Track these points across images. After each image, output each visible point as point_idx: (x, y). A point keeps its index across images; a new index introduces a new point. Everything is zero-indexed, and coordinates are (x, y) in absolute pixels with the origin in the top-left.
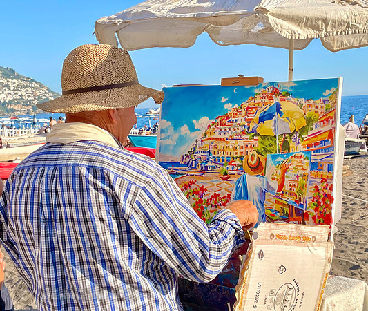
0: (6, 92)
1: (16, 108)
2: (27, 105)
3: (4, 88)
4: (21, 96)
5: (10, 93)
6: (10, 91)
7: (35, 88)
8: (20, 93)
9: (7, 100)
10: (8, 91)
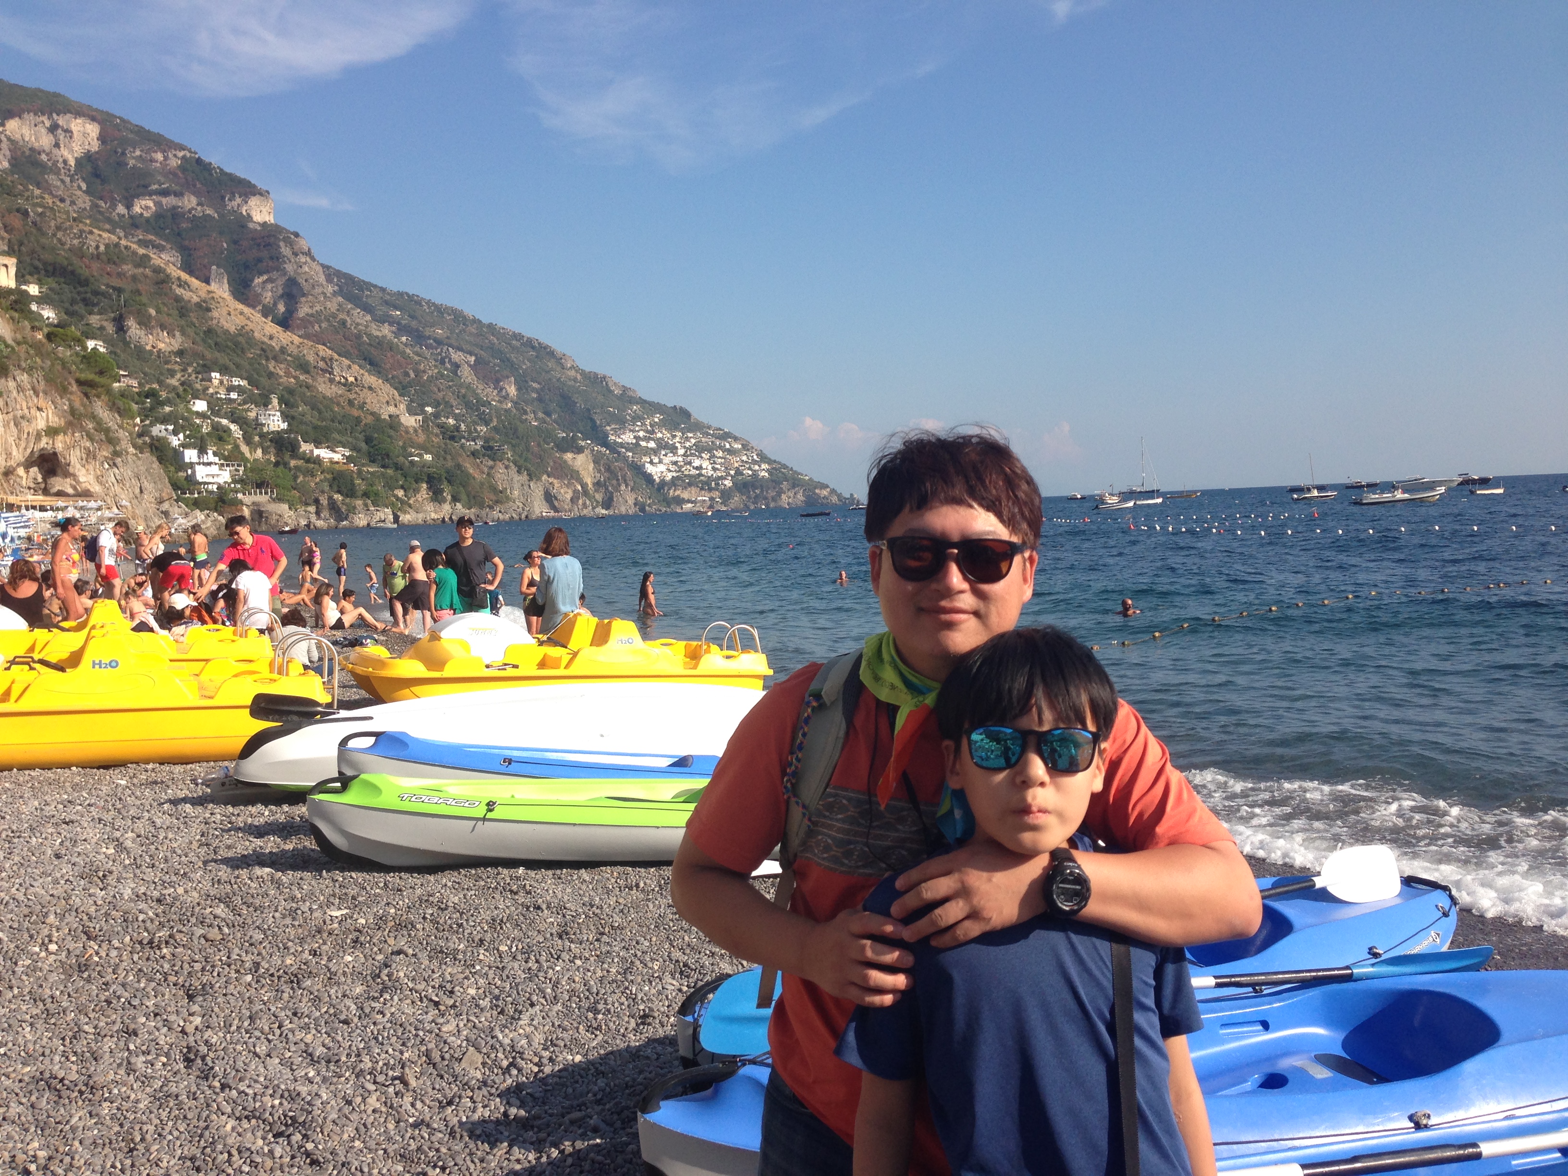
0: (666, 460)
1: (685, 495)
2: (710, 489)
3: (663, 452)
4: (699, 468)
5: (675, 463)
6: (675, 459)
7: (731, 452)
8: (697, 463)
9: (669, 476)
10: (670, 458)
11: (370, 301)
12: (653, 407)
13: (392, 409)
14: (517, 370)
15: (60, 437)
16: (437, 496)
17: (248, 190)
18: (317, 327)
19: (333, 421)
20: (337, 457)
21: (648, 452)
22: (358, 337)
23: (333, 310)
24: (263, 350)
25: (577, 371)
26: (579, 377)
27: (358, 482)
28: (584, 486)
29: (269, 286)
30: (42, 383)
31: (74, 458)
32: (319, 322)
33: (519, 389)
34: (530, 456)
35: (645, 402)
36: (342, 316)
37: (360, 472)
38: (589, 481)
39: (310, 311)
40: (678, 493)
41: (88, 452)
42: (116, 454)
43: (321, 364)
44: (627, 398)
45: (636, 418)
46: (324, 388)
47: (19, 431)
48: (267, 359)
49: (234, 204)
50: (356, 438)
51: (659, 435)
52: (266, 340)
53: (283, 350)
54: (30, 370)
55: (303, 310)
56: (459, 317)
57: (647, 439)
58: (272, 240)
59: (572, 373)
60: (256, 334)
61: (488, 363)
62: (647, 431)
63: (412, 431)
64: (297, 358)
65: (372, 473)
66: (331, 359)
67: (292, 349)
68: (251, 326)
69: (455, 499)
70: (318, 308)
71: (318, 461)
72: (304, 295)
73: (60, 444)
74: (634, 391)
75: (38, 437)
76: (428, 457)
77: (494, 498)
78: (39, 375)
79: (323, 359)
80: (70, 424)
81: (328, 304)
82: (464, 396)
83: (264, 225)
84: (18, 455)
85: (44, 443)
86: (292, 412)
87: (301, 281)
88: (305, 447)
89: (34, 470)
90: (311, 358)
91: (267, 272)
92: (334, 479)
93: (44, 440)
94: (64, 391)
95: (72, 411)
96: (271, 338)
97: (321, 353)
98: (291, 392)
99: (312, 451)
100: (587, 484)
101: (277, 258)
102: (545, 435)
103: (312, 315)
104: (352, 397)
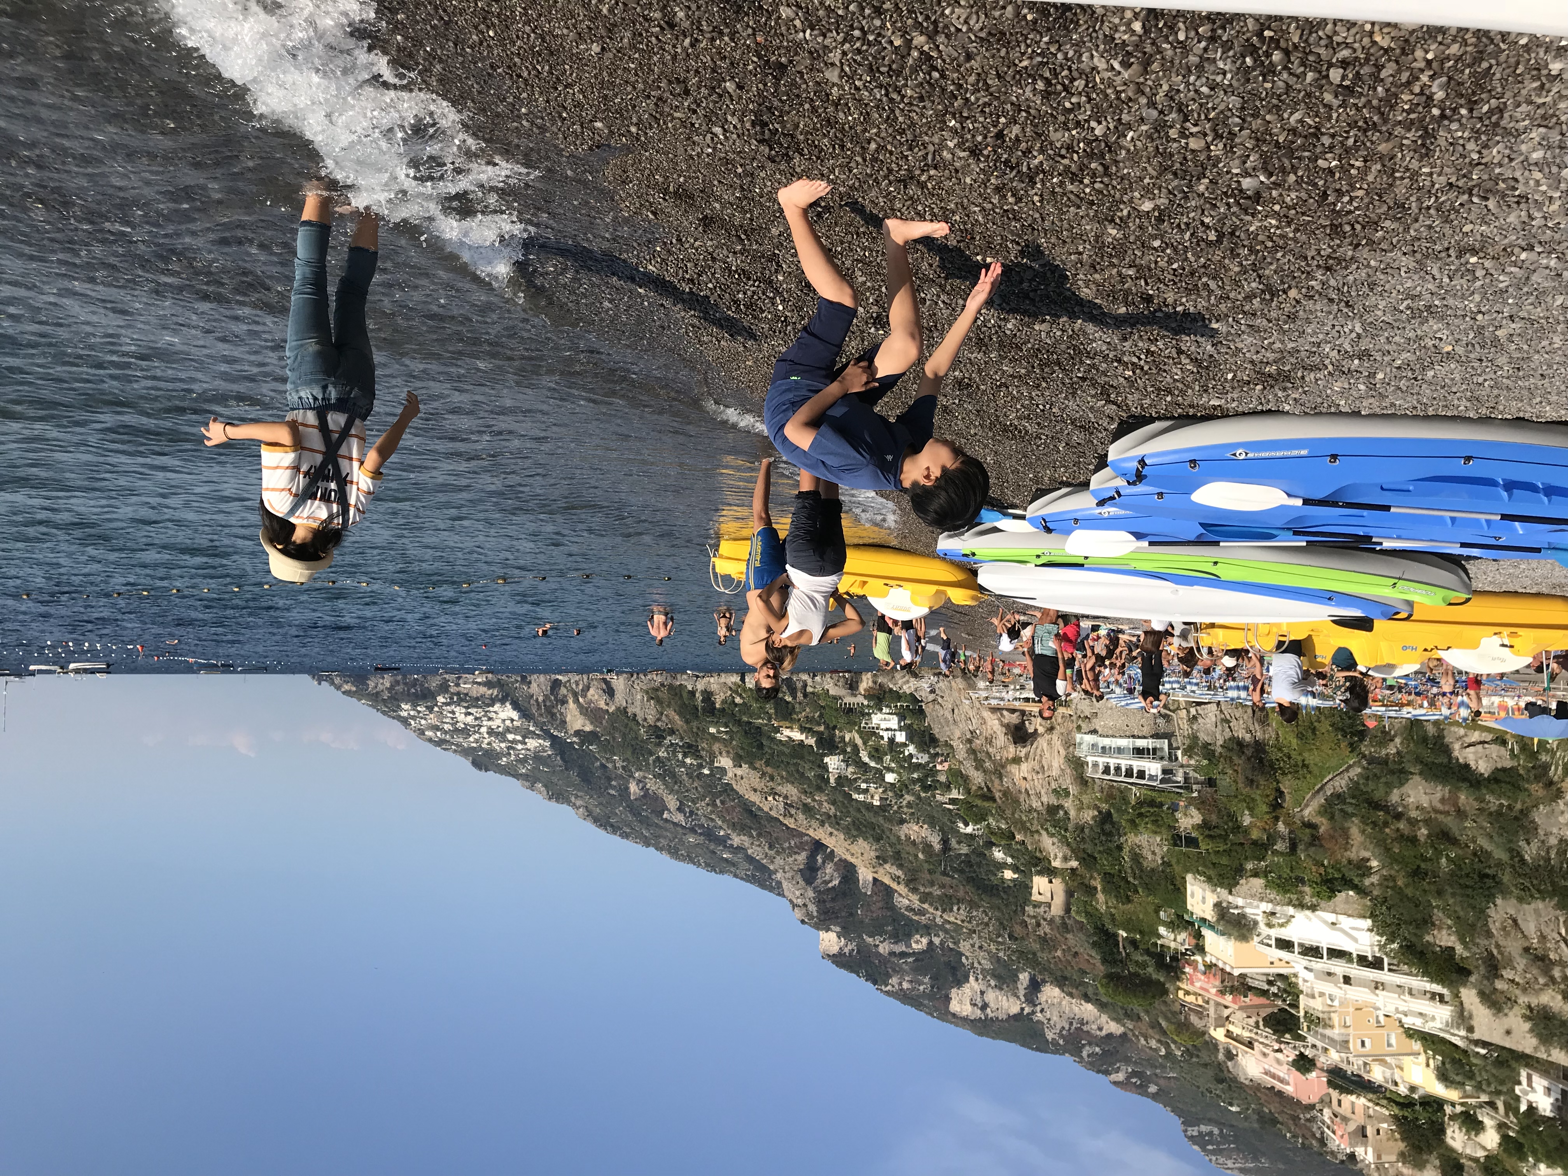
0: (498, 722)
1: (483, 690)
2: (458, 694)
3: (500, 729)
4: (468, 714)
5: (490, 719)
6: (490, 723)
7: (436, 728)
8: (470, 719)
9: (497, 707)
10: (494, 724)
11: (747, 866)
12: (509, 771)
13: (739, 772)
14: (628, 806)
15: (1011, 756)
16: (708, 695)
17: (839, 960)
18: (793, 843)
19: (788, 763)
20: (787, 732)
21: (515, 730)
22: (760, 835)
23: (778, 858)
24: (838, 824)
25: (574, 804)
26: (573, 799)
27: (772, 711)
28: (576, 701)
29: (827, 878)
30: (1022, 800)
31: (1001, 739)
32: (790, 847)
33: (627, 788)
34: (622, 729)
35: (513, 776)
36: (772, 852)
37: (770, 719)
38: (571, 705)
39: (797, 857)
40: (490, 692)
41: (991, 743)
42: (970, 741)
43: (793, 811)
44: (530, 780)
45: (523, 761)
46: (792, 791)
47: (1041, 762)
48: (835, 816)
49: (850, 947)
50: (771, 748)
51: (503, 745)
52: (835, 832)
53: (822, 823)
54: (1031, 810)
55: (802, 857)
56: (674, 853)
57: (514, 742)
58: (822, 918)
59: (579, 803)
60: (843, 837)
61: (653, 811)
62: (514, 749)
63: (724, 754)
64: (812, 817)
65: (760, 718)
66: (785, 816)
67: (815, 824)
68: (846, 844)
69: (692, 693)
70: (791, 859)
71: (802, 729)
72: (800, 870)
73: (1012, 751)
74: (523, 786)
75: (1027, 756)
76: (712, 730)
77: (659, 693)
78: (1024, 807)
79: (791, 816)
80: (1003, 767)
81: (782, 862)
82: (676, 783)
83: (828, 930)
84: (1042, 743)
85: (1023, 752)
86: (819, 771)
87: (802, 883)
88: (811, 741)
89: (1031, 730)
90: (801, 817)
91: (829, 889)
92: (791, 714)
93: (1022, 754)
94: (1006, 793)
95: (1000, 777)
96: (831, 834)
97: (793, 820)
98: (820, 789)
99: (807, 738)
100: (574, 702)
101: (820, 901)
102: (608, 748)
103: (796, 853)
104: (771, 783)
